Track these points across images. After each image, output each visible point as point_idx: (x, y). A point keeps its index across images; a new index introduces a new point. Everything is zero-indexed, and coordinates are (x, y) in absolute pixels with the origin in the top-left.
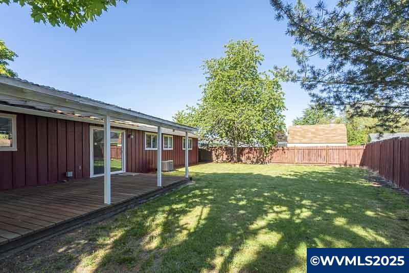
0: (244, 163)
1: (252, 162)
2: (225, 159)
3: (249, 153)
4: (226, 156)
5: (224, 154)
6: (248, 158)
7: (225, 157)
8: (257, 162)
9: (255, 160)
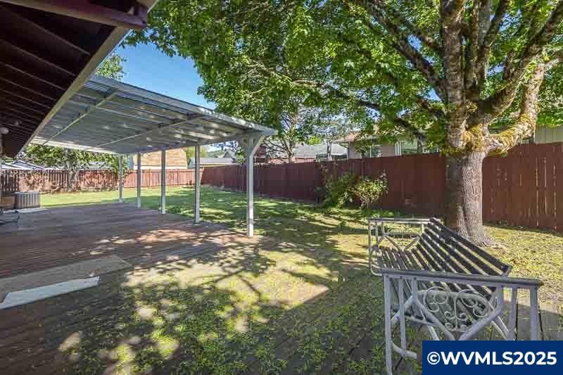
0: (83, 192)
1: (98, 189)
2: (47, 188)
3: (91, 177)
4: (51, 184)
5: (47, 181)
6: (91, 184)
7: (48, 185)
8: (104, 188)
9: (100, 186)
